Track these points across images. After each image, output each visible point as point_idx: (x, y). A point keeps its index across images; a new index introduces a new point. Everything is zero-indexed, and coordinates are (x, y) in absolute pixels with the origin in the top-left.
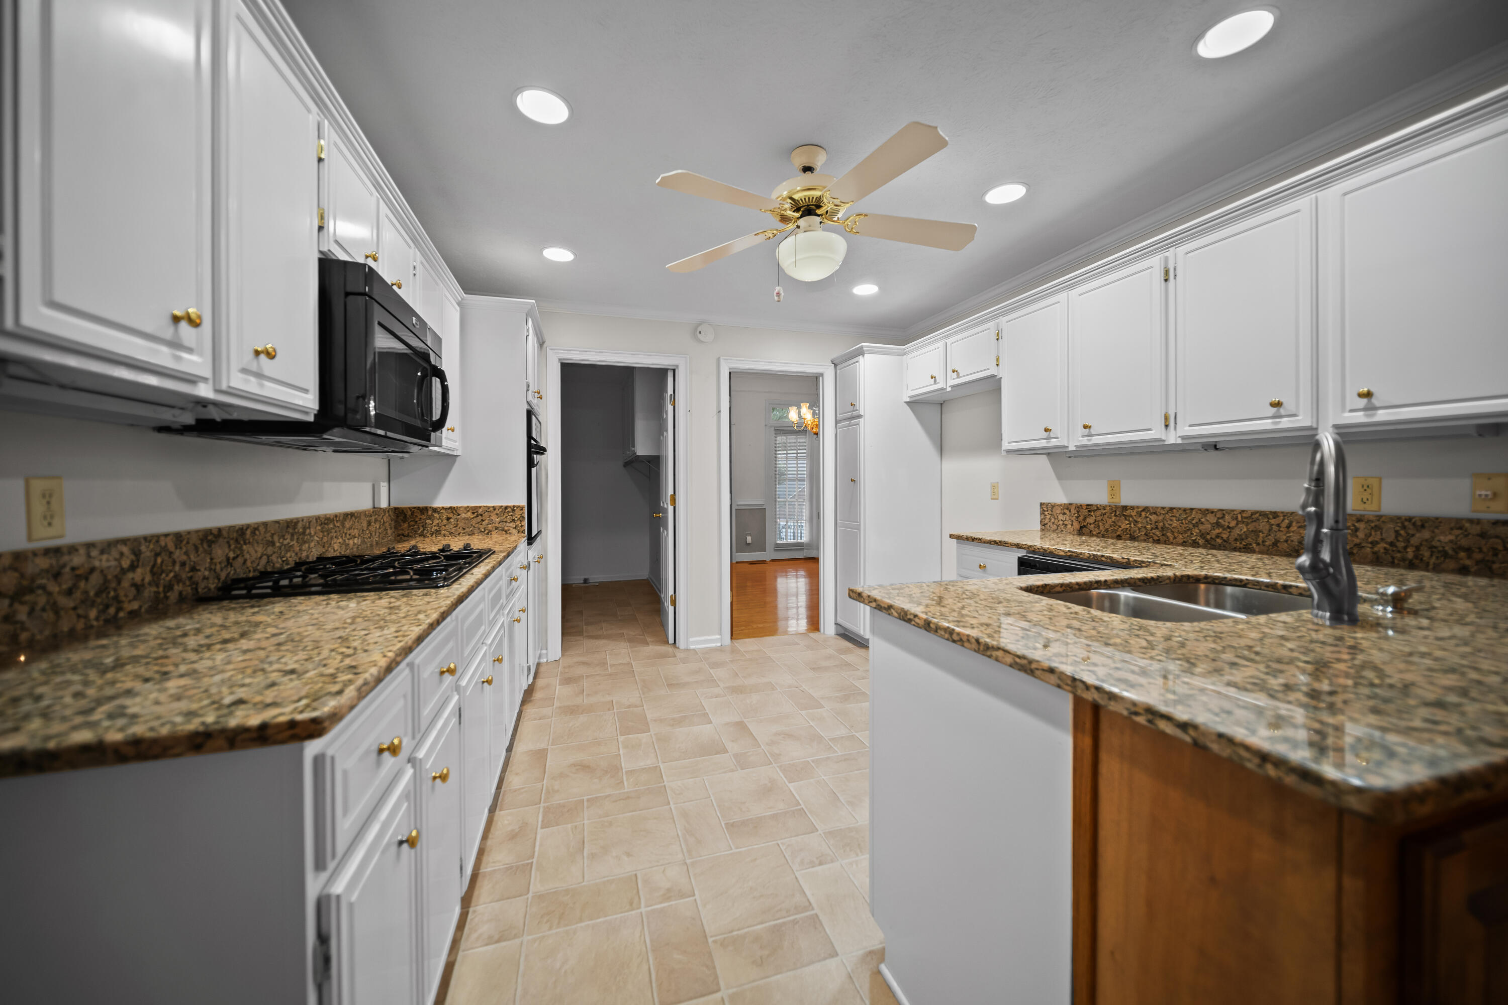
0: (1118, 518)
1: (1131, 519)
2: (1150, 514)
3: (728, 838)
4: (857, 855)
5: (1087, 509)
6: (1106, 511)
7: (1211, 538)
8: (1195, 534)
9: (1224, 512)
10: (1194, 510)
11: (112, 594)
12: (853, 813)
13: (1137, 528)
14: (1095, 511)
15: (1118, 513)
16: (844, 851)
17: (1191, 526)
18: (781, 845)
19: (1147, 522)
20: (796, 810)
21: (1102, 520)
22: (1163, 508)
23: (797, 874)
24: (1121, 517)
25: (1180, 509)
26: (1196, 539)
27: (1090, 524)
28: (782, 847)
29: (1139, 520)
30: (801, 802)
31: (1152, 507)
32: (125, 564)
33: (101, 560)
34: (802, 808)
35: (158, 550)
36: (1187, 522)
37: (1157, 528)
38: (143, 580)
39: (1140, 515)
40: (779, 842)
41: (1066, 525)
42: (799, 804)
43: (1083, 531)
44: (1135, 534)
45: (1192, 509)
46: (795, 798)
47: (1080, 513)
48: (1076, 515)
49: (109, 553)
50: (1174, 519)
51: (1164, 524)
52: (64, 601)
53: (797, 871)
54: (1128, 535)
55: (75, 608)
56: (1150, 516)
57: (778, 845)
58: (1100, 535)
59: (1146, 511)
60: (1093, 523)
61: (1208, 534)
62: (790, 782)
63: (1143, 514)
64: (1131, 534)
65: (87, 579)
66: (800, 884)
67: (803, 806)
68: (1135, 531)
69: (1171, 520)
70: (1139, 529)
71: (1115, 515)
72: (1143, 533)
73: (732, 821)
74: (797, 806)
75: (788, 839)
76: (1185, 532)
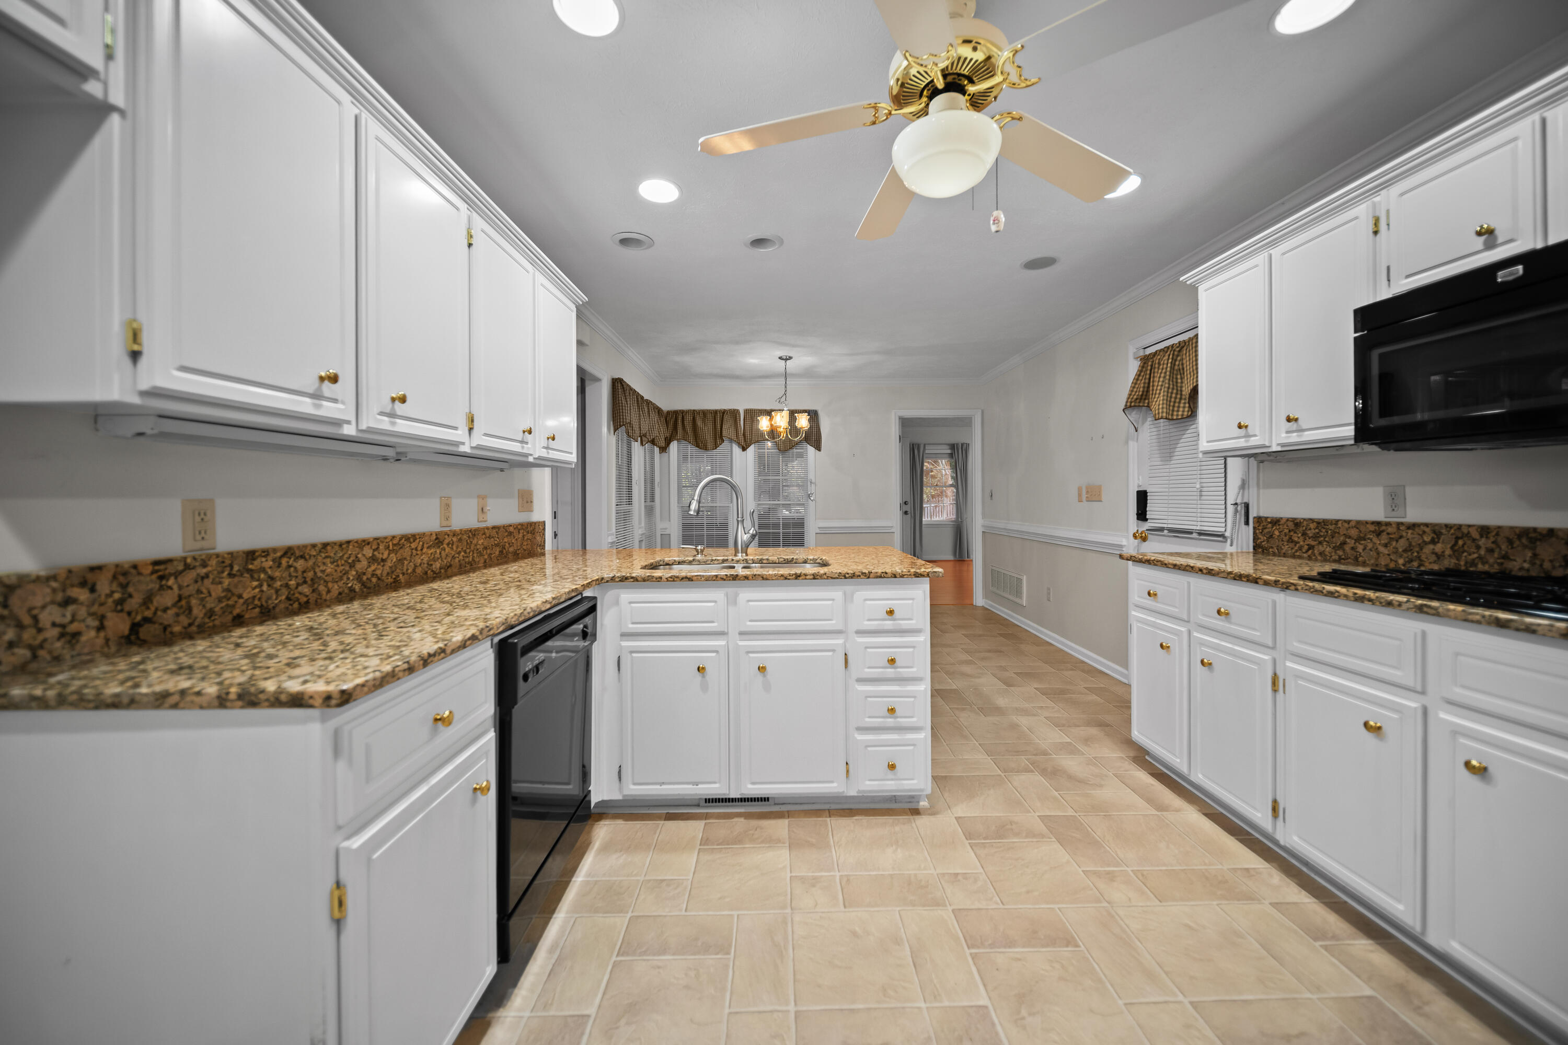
0: (236, 580)
1: (262, 576)
2: (295, 560)
3: (1067, 924)
4: (915, 875)
5: (153, 572)
6: (209, 569)
7: (367, 579)
8: (351, 578)
9: (379, 541)
10: (351, 544)
11: (1415, 554)
12: (901, 925)
13: (273, 591)
14: (177, 575)
15: (236, 568)
16: (928, 882)
17: (347, 568)
18: (999, 902)
19: (290, 575)
20: (978, 947)
21: (199, 591)
22: (314, 546)
23: (982, 870)
24: (242, 575)
25: (335, 544)
26: (352, 586)
27: (165, 610)
28: (998, 899)
29: (277, 574)
30: (970, 959)
31: (298, 547)
32: (1427, 538)
33: (1407, 533)
34: (969, 948)
35: (1460, 535)
36: (343, 562)
37: (305, 582)
38: (1443, 552)
39: (279, 565)
40: (1001, 906)
41: (76, 635)
42: (974, 956)
43: (142, 636)
44: (270, 602)
45: (348, 542)
46: (979, 971)
47: (131, 589)
48: (117, 596)
49: (1414, 530)
50: (328, 561)
51: (315, 573)
52: (1381, 549)
53: (981, 873)
54: (257, 610)
55: (1389, 555)
56: (295, 564)
57: (1002, 902)
58: (194, 628)
59: (289, 555)
60: (174, 605)
61: (364, 574)
62: (986, 1007)
63: (284, 561)
64: (262, 606)
65: (1397, 541)
66: (980, 862)
67: (968, 952)
68: (269, 598)
69: (324, 564)
70: (277, 591)
71: (231, 575)
72: (284, 597)
73: (1069, 949)
74: (976, 953)
75: (989, 907)
76: (341, 578)
